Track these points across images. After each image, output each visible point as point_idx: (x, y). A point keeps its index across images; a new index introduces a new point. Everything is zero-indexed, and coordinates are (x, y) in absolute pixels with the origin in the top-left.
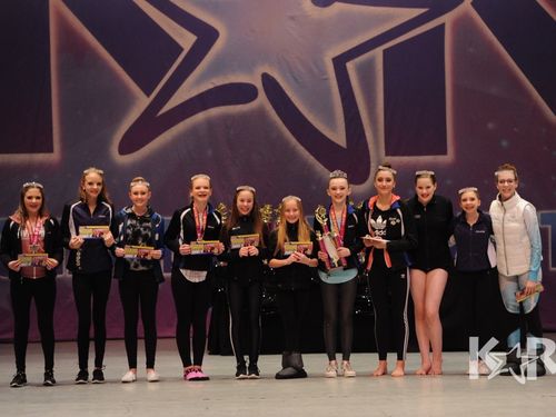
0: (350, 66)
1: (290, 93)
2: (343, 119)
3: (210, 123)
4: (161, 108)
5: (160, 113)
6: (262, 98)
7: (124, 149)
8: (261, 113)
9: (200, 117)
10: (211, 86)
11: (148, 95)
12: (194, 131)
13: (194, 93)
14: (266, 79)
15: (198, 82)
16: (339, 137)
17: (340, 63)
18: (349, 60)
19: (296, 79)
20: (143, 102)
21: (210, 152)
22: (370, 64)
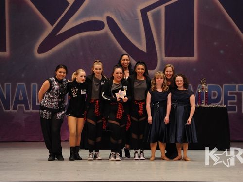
0: (149, 13)
1: (120, 26)
2: (145, 39)
3: (82, 40)
4: (57, 33)
6: (107, 28)
7: (41, 51)
8: (106, 34)
9: (77, 36)
10: (82, 22)
11: (52, 26)
12: (74, 43)
13: (74, 25)
14: (109, 19)
15: (77, 19)
16: (143, 47)
17: (144, 12)
18: (148, 11)
19: (123, 19)
20: (50, 28)
21: (81, 54)
22: (159, 13)
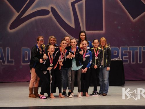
0: (76, 5)
1: (59, 13)
2: (74, 20)
3: (36, 21)
4: (22, 16)
5: (22, 18)
6: (51, 14)
7: (11, 28)
8: (50, 17)
9: (33, 19)
10: (36, 10)
11: (18, 13)
12: (31, 23)
13: (31, 12)
14: (52, 8)
15: (33, 9)
16: (73, 25)
17: (73, 4)
19: (60, 9)
20: (17, 14)
21: (36, 29)
22: (82, 4)
